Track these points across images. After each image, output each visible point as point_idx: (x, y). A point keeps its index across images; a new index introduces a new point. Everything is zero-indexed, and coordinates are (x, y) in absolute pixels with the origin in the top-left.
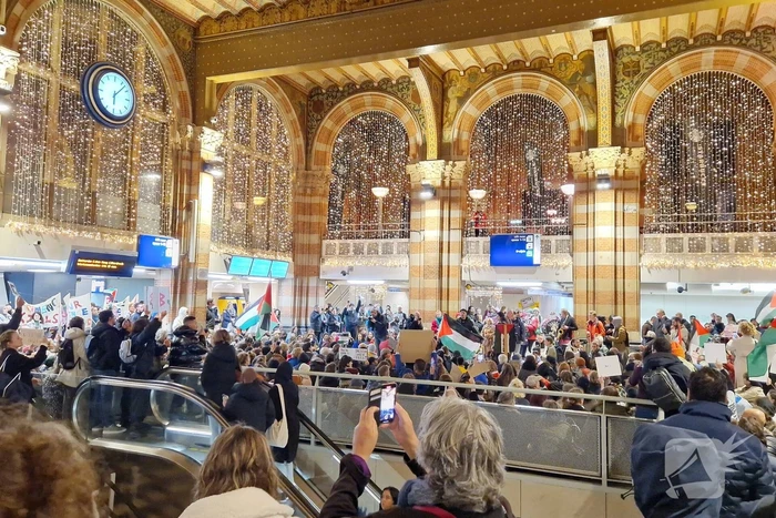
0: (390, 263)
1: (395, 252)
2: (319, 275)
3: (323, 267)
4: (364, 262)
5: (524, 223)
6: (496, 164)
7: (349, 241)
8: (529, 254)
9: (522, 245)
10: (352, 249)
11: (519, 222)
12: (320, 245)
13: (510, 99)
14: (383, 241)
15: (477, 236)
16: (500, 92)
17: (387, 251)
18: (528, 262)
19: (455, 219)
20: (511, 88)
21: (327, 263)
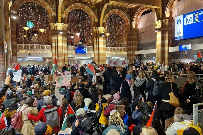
0: (45, 52)
1: (46, 49)
2: (17, 56)
3: (18, 53)
4: (35, 52)
5: (82, 43)
6: (75, 27)
7: (28, 44)
8: (85, 50)
9: (83, 48)
10: (29, 47)
11: (81, 42)
12: (16, 45)
13: (77, 9)
14: (41, 45)
15: (71, 45)
16: (75, 7)
17: (43, 48)
18: (85, 53)
19: (65, 40)
20: (78, 7)
21: (20, 52)
